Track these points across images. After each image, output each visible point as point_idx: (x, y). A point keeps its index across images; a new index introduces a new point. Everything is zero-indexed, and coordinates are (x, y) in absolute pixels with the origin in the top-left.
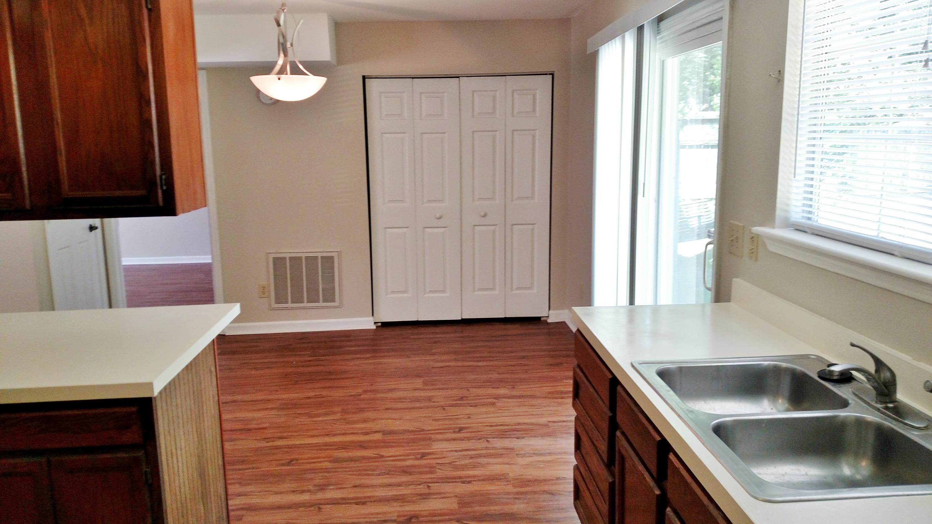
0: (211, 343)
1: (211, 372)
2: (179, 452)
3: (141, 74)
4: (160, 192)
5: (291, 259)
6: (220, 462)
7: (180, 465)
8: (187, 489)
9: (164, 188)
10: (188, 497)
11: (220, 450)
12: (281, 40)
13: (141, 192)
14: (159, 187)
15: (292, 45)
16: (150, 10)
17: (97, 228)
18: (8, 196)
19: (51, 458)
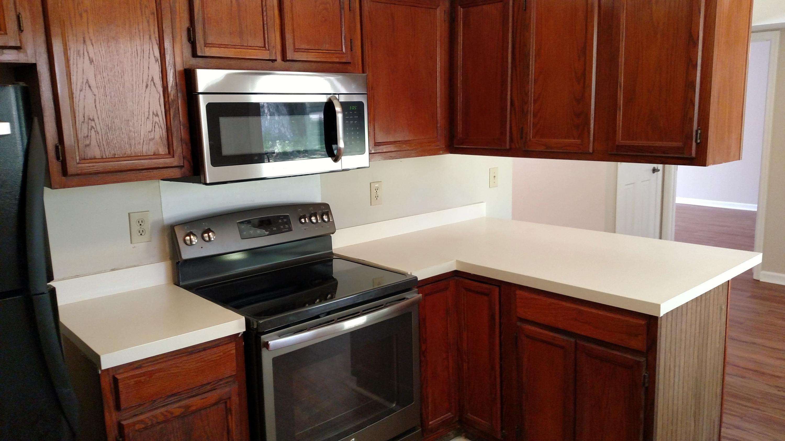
0: (726, 282)
1: (721, 309)
2: (677, 370)
3: (693, 41)
4: (694, 144)
6: (719, 391)
7: (677, 380)
8: (680, 402)
9: (699, 141)
10: (680, 410)
11: (720, 381)
13: (680, 144)
14: (694, 140)
17: (659, 170)
18: (578, 141)
19: (578, 341)
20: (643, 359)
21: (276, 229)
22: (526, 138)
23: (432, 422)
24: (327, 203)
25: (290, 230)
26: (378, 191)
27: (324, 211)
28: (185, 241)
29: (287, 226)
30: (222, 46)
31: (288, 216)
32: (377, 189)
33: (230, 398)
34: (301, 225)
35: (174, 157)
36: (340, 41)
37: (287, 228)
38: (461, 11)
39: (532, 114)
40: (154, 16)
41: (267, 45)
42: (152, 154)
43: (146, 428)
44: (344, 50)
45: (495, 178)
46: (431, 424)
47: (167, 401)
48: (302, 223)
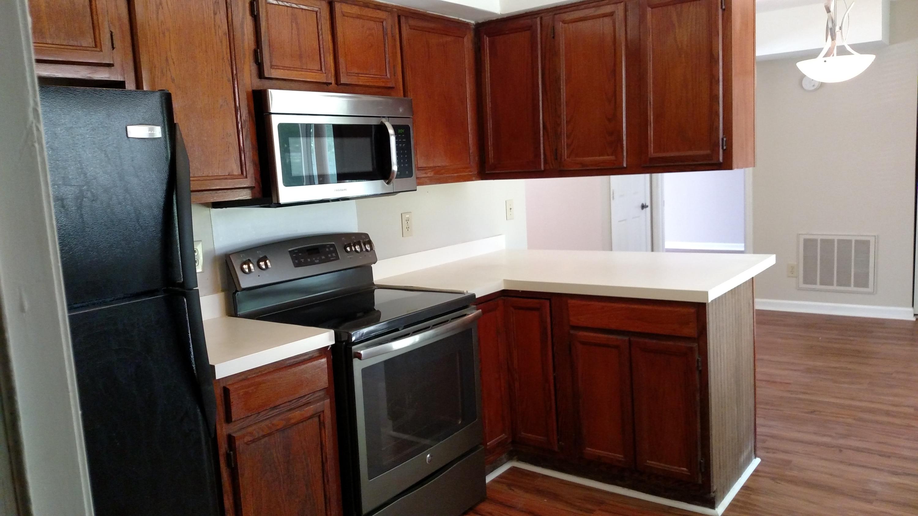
0: (751, 279)
1: (749, 304)
2: (722, 355)
3: (714, 60)
4: (721, 151)
5: (823, 241)
8: (726, 387)
9: (725, 148)
12: (830, 25)
13: (708, 152)
14: (721, 147)
15: (841, 28)
16: (724, 10)
17: (647, 207)
18: (613, 158)
19: (632, 339)
20: (695, 345)
21: (324, 258)
22: (561, 158)
23: (490, 442)
24: (366, 233)
25: (337, 258)
26: (408, 222)
27: (365, 240)
28: (243, 270)
29: (334, 254)
30: (285, 68)
31: (334, 244)
32: (408, 220)
33: (323, 411)
34: (346, 254)
35: (247, 178)
36: (384, 67)
37: (334, 257)
38: (487, 40)
39: (565, 135)
40: (226, 36)
41: (323, 69)
42: (227, 174)
43: (253, 441)
44: (388, 76)
45: (511, 210)
46: (489, 445)
47: (268, 414)
48: (347, 251)
